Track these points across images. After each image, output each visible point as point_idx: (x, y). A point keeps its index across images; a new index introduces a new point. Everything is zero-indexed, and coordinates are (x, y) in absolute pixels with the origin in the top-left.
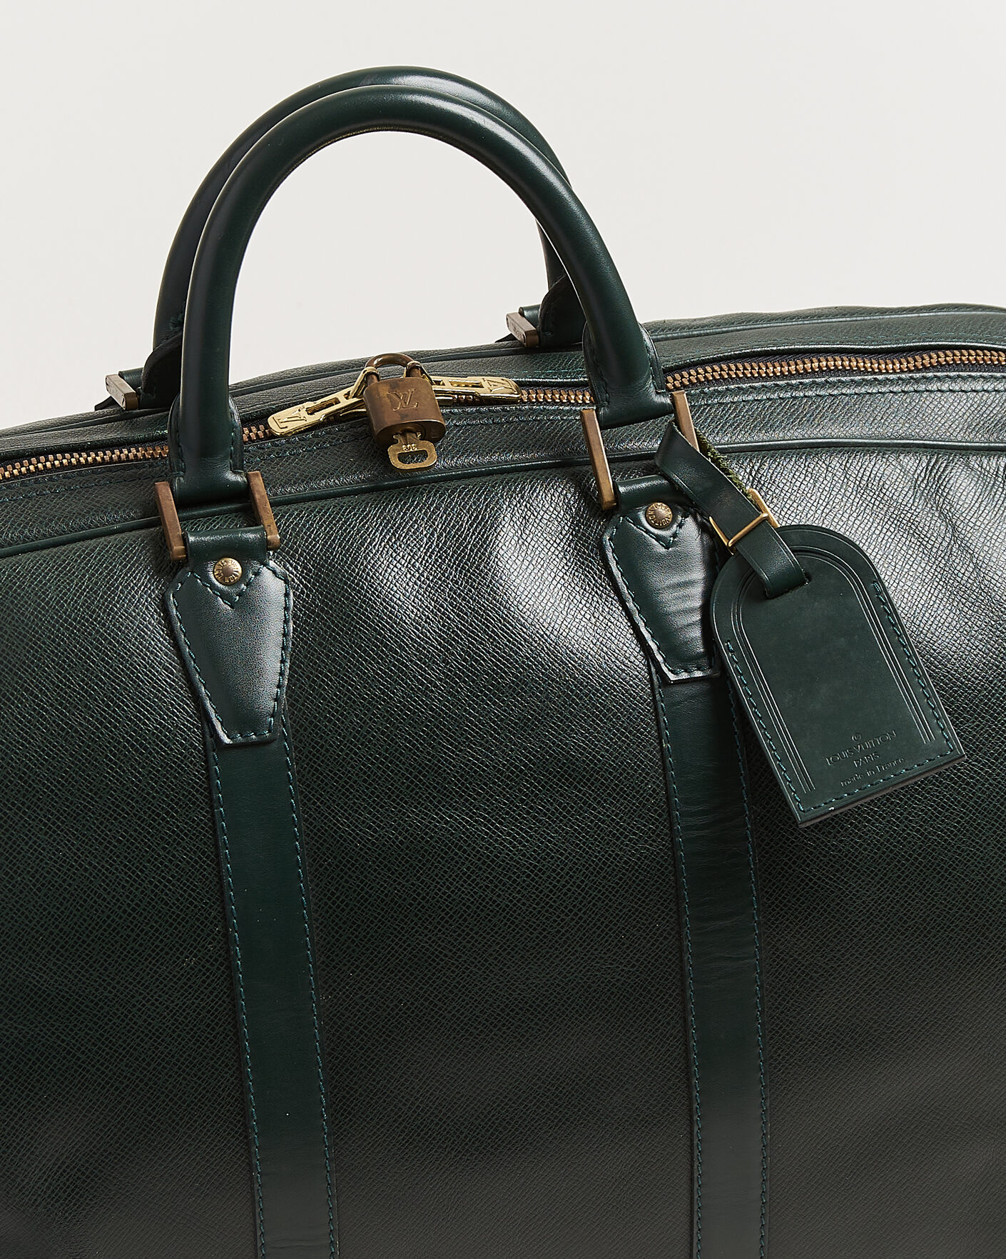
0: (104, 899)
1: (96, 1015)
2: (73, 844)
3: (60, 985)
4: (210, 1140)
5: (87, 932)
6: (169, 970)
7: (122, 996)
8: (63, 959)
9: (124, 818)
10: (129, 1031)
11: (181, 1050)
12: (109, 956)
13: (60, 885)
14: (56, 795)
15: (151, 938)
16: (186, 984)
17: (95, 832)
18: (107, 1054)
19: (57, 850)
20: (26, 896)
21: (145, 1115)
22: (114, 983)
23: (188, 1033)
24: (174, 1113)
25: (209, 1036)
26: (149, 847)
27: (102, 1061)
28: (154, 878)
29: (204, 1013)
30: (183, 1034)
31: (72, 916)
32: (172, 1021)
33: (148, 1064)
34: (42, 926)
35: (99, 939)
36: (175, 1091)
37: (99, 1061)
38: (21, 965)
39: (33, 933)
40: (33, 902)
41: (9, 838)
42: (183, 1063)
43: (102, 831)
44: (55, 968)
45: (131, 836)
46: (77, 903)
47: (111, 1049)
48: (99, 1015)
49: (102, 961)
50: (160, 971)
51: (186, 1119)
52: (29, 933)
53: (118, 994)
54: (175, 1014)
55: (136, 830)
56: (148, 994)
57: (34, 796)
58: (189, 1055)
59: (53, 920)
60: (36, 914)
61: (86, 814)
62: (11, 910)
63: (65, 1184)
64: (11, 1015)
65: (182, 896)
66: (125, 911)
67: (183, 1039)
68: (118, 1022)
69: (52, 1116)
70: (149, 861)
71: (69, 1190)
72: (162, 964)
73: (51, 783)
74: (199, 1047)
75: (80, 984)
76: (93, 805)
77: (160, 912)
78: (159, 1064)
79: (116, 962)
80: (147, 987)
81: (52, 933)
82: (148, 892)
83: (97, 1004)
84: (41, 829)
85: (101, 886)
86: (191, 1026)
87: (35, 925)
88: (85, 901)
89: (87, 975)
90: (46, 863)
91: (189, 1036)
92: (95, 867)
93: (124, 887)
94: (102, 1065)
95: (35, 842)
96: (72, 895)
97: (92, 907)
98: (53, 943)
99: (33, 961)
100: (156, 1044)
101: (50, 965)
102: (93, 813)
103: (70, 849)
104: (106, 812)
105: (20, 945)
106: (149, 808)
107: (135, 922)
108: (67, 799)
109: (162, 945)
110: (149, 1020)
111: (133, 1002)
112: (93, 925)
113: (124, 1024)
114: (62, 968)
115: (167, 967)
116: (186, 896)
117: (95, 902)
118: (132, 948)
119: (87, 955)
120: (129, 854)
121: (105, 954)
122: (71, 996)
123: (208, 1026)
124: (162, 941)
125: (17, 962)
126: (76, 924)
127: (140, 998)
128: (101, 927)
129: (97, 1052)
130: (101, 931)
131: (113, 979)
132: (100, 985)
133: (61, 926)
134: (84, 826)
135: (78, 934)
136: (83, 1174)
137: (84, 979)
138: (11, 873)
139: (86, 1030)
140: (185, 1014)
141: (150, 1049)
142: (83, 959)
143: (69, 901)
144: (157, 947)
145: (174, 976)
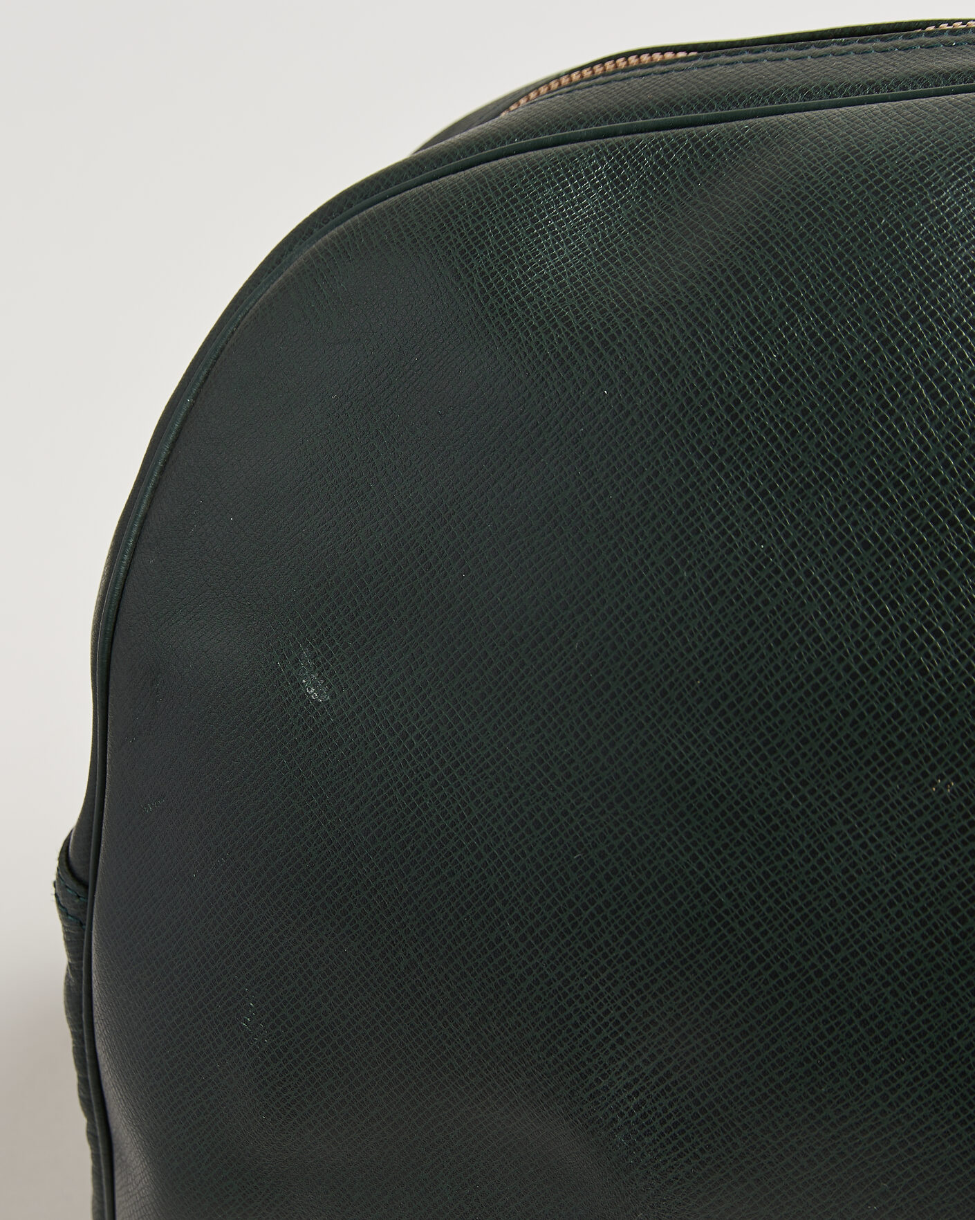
0: (817, 640)
1: (762, 837)
2: (787, 535)
3: (715, 770)
4: (919, 1116)
5: (777, 690)
6: (904, 792)
7: (814, 818)
8: (727, 727)
9: (884, 507)
10: (814, 881)
11: (898, 940)
12: (805, 741)
13: (750, 600)
14: (779, 447)
15: (883, 726)
16: (929, 825)
17: (829, 521)
18: (770, 909)
19: (759, 539)
20: (691, 605)
21: (814, 1035)
22: (805, 791)
23: (916, 914)
24: (865, 1047)
25: (952, 930)
26: (916, 566)
27: (758, 919)
28: (912, 621)
29: (951, 886)
30: (907, 914)
31: (757, 656)
32: (893, 884)
33: (837, 949)
34: (706, 662)
35: (795, 706)
36: (874, 1010)
37: (752, 917)
38: (660, 721)
39: (689, 670)
40: (700, 619)
41: (687, 506)
42: (896, 965)
43: (841, 523)
44: (712, 740)
45: (889, 540)
46: (772, 636)
47: (777, 902)
48: (769, 838)
49: (792, 747)
50: (888, 791)
51: (884, 1064)
52: (683, 669)
53: (809, 812)
54: (899, 873)
55: (899, 532)
56: (860, 825)
57: (743, 441)
58: (911, 955)
59: (725, 655)
60: (700, 640)
61: (821, 488)
62: (663, 624)
63: (665, 1110)
64: (627, 799)
65: (954, 664)
66: (848, 668)
67: (905, 923)
68: (799, 860)
69: (661, 990)
70: (909, 590)
71: (669, 1123)
72: (894, 778)
73: (776, 426)
74: (931, 945)
75: (748, 777)
76: (836, 476)
77: (908, 683)
78: (854, 954)
79: (816, 754)
80: (860, 813)
81: (718, 678)
82: (896, 645)
83: (768, 819)
84: (740, 500)
85: (817, 615)
86: (923, 902)
87: (695, 659)
88: (785, 635)
89: (763, 765)
90: (736, 559)
91: (916, 921)
92: (815, 582)
93: (855, 625)
94: (758, 926)
95: (726, 519)
96: (766, 620)
97: (794, 648)
98: (717, 696)
99: (681, 718)
100: (855, 917)
101: (706, 732)
102: (834, 489)
103: (779, 542)
104: (856, 491)
105: (665, 685)
106: (931, 499)
107: (862, 691)
108: (795, 457)
109: (900, 745)
110: (852, 872)
111: (832, 831)
112: (789, 679)
113: (808, 867)
114: (725, 742)
115: (902, 787)
116: (962, 667)
117: (801, 641)
118: (847, 736)
119: (769, 730)
120: (877, 570)
121: (799, 734)
122: (729, 793)
123: (955, 911)
124: (901, 737)
125: (654, 714)
126: (761, 670)
127: (845, 829)
128: (801, 686)
129: (753, 903)
130: (801, 693)
131: (804, 783)
132: (781, 788)
133: (736, 669)
134: (812, 507)
135: (760, 690)
136: (697, 1103)
137: (756, 770)
138: (676, 562)
139: (743, 859)
140: (917, 878)
141: (843, 923)
142: (762, 735)
143: (758, 628)
144: (891, 745)
145: (912, 805)
